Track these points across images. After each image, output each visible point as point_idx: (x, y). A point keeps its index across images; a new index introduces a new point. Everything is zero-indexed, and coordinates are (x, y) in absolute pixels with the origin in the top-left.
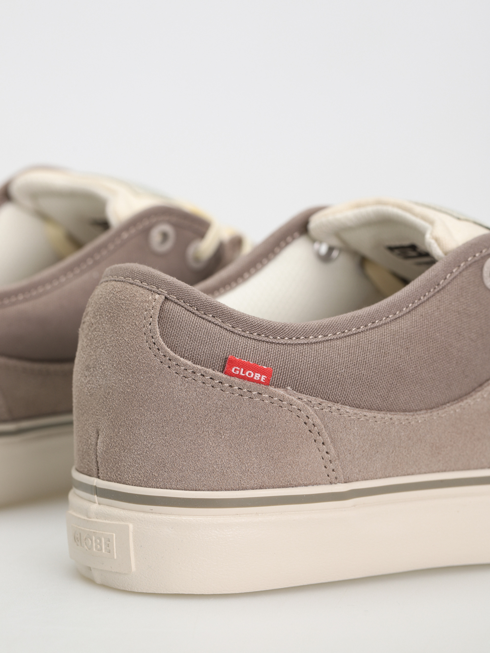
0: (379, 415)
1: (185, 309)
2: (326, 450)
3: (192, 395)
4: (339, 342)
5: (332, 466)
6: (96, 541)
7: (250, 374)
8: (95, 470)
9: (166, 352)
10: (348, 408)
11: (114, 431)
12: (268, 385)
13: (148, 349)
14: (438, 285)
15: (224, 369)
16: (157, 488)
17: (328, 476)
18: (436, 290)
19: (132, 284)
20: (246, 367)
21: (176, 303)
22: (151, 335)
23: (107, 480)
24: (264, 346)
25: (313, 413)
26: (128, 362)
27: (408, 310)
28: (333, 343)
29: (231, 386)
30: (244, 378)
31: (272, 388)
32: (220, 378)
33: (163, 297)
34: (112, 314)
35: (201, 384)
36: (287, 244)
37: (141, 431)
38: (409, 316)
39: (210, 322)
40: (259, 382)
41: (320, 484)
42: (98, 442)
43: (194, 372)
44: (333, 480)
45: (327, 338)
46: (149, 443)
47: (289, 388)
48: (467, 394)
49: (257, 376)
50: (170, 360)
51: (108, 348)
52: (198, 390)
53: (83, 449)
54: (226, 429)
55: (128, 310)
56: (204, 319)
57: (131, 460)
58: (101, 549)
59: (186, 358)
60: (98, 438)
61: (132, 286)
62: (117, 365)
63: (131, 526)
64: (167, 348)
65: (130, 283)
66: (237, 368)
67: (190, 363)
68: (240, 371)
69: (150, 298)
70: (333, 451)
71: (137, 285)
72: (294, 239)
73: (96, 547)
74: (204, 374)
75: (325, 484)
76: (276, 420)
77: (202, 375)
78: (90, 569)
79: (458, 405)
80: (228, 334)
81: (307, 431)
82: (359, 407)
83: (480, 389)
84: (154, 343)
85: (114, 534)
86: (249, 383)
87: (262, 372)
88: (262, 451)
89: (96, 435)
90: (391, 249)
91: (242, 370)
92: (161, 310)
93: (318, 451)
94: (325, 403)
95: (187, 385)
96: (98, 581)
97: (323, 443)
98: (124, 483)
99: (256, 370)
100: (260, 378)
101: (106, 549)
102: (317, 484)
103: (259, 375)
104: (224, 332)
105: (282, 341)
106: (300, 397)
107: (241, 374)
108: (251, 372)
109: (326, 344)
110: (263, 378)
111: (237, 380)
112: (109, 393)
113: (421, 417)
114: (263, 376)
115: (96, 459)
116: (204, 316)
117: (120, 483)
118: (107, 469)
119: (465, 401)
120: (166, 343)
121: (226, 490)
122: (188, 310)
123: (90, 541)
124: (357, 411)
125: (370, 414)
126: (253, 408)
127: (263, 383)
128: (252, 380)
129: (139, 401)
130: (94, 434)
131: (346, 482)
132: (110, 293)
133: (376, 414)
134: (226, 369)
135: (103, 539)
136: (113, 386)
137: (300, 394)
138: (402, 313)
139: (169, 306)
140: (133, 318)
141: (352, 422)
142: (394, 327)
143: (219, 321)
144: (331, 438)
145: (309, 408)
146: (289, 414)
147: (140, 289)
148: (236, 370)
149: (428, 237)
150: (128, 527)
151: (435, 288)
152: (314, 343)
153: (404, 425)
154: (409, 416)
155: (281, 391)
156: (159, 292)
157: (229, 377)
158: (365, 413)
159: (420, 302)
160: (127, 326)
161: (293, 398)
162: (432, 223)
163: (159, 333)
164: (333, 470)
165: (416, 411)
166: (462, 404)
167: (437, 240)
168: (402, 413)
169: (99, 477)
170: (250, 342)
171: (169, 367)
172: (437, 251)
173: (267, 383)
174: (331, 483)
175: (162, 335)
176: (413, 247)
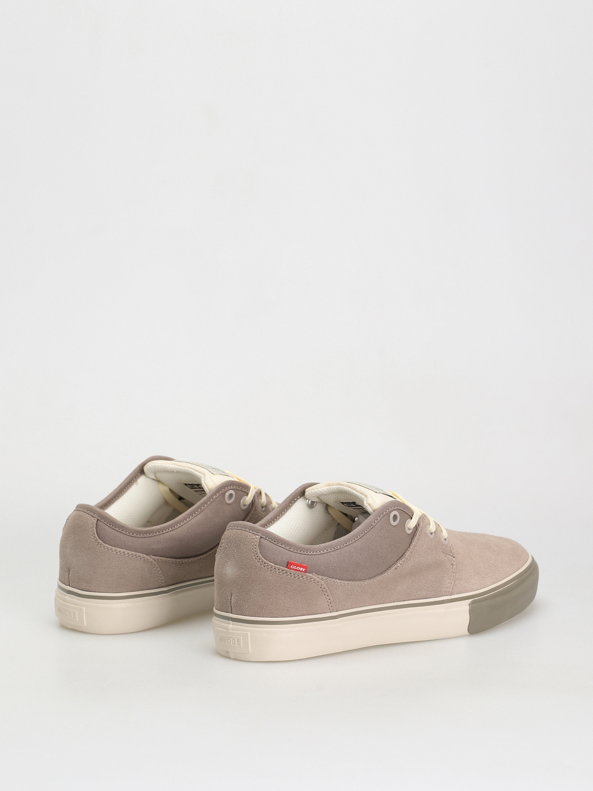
0: (350, 583)
1: (269, 541)
2: (329, 599)
3: (274, 578)
4: (333, 553)
5: (331, 605)
6: (232, 640)
7: (298, 568)
8: (230, 610)
9: (263, 560)
10: (337, 580)
11: (240, 593)
12: (306, 572)
13: (255, 559)
14: (372, 525)
15: (287, 567)
16: (260, 617)
17: (330, 609)
18: (371, 528)
19: (245, 531)
20: (297, 565)
21: (265, 539)
22: (256, 553)
23: (236, 614)
24: (303, 556)
25: (324, 583)
26: (246, 565)
27: (360, 537)
28: (330, 553)
29: (290, 574)
30: (296, 570)
31: (307, 574)
32: (286, 570)
33: (260, 537)
34: (237, 544)
35: (278, 573)
36: (295, 501)
37: (253, 593)
38: (360, 539)
39: (280, 546)
40: (302, 571)
41: (326, 613)
42: (232, 598)
43: (275, 568)
44: (332, 611)
45: (328, 551)
46: (256, 598)
47: (314, 573)
48: (385, 571)
49: (301, 569)
50: (265, 563)
51: (236, 559)
52: (277, 575)
53: (223, 601)
54: (289, 592)
55: (244, 542)
56: (277, 545)
57: (248, 606)
58: (235, 644)
59: (271, 562)
60: (232, 597)
61: (245, 532)
62: (241, 566)
63: (249, 633)
64: (263, 558)
65: (244, 530)
66: (293, 566)
67: (273, 564)
68: (294, 567)
69: (254, 537)
70: (332, 599)
71: (248, 532)
72: (298, 499)
73: (232, 643)
74: (279, 569)
75: (328, 613)
76: (309, 587)
77: (278, 569)
78: (228, 652)
79: (381, 576)
80: (288, 552)
81: (321, 591)
82: (342, 580)
83: (390, 568)
84: (257, 557)
85: (241, 637)
86: (298, 572)
87: (303, 567)
88: (303, 600)
89: (231, 596)
90: (343, 503)
91: (295, 567)
92: (260, 542)
93: (325, 599)
94: (329, 579)
95: (272, 574)
96: (232, 657)
97: (328, 596)
98: (244, 616)
99: (301, 566)
100: (303, 570)
101: (237, 643)
102: (325, 613)
103: (302, 568)
104: (286, 551)
105: (310, 554)
106: (318, 577)
107: (295, 568)
108: (299, 567)
109: (328, 554)
110: (304, 570)
111: (293, 571)
112: (237, 577)
113: (366, 582)
114: (304, 569)
115: (231, 605)
116: (278, 544)
117: (243, 615)
118: (236, 610)
119: (384, 574)
120: (262, 556)
121: (289, 617)
122: (271, 542)
123: (229, 641)
124: (341, 581)
125: (346, 582)
126: (300, 582)
127: (303, 572)
128: (299, 571)
129: (251, 581)
130: (230, 595)
131: (336, 612)
132: (235, 535)
133: (349, 582)
134: (288, 567)
135: (236, 639)
136: (239, 575)
137: (318, 575)
138: (358, 539)
139: (263, 540)
140: (247, 546)
141: (339, 586)
142: (355, 545)
143: (284, 546)
144: (331, 593)
145: (322, 581)
146: (314, 584)
147: (249, 533)
148: (292, 567)
149: (365, 503)
150: (248, 634)
151: (371, 527)
152: (323, 554)
153: (360, 586)
154: (362, 582)
155: (311, 575)
156: (258, 535)
157: (290, 570)
158: (344, 582)
159: (365, 533)
160: (245, 549)
161: (316, 577)
162: (366, 496)
163: (259, 552)
164: (332, 607)
165: (365, 580)
166: (382, 575)
167: (369, 505)
168: (359, 581)
169: (232, 613)
170: (297, 554)
171: (264, 566)
172: (370, 510)
173: (305, 572)
174: (331, 612)
175: (260, 553)
176: (354, 503)
